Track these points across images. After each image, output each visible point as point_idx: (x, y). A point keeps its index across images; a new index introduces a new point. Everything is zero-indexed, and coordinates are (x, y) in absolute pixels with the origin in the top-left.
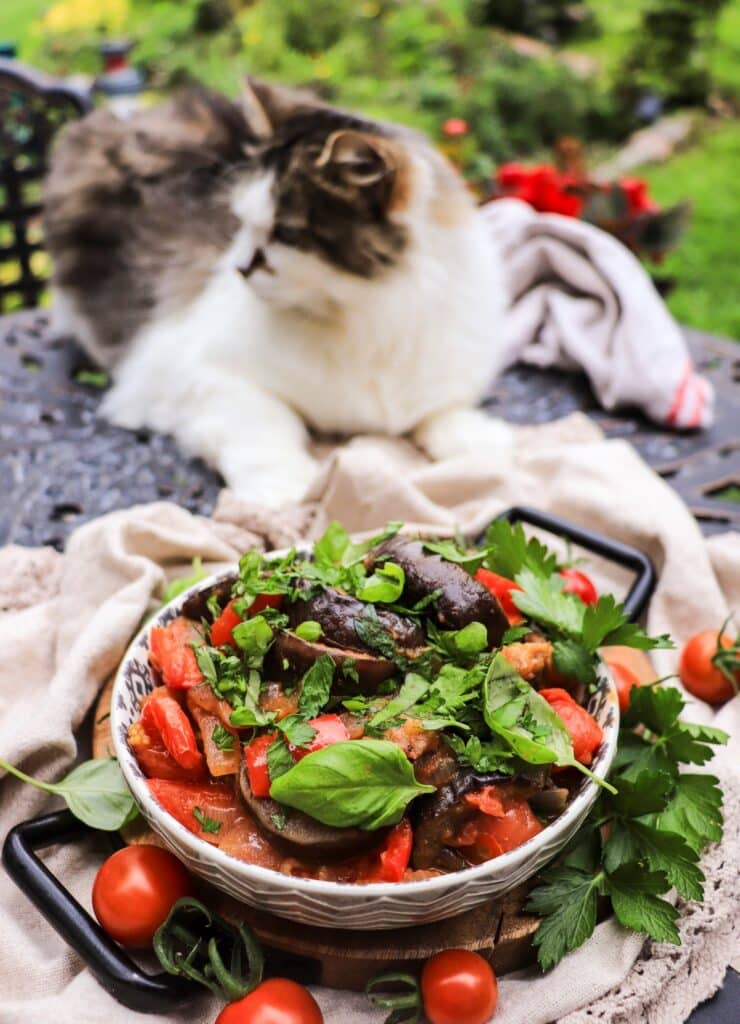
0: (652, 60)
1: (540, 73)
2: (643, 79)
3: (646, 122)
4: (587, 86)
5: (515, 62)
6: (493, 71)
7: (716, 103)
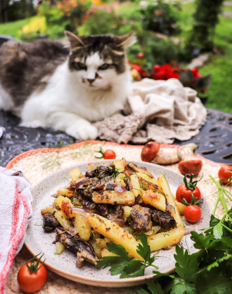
0: (196, 39)
1: (165, 43)
2: (194, 44)
3: (196, 56)
4: (178, 46)
5: (158, 40)
6: (150, 42)
7: (215, 50)
